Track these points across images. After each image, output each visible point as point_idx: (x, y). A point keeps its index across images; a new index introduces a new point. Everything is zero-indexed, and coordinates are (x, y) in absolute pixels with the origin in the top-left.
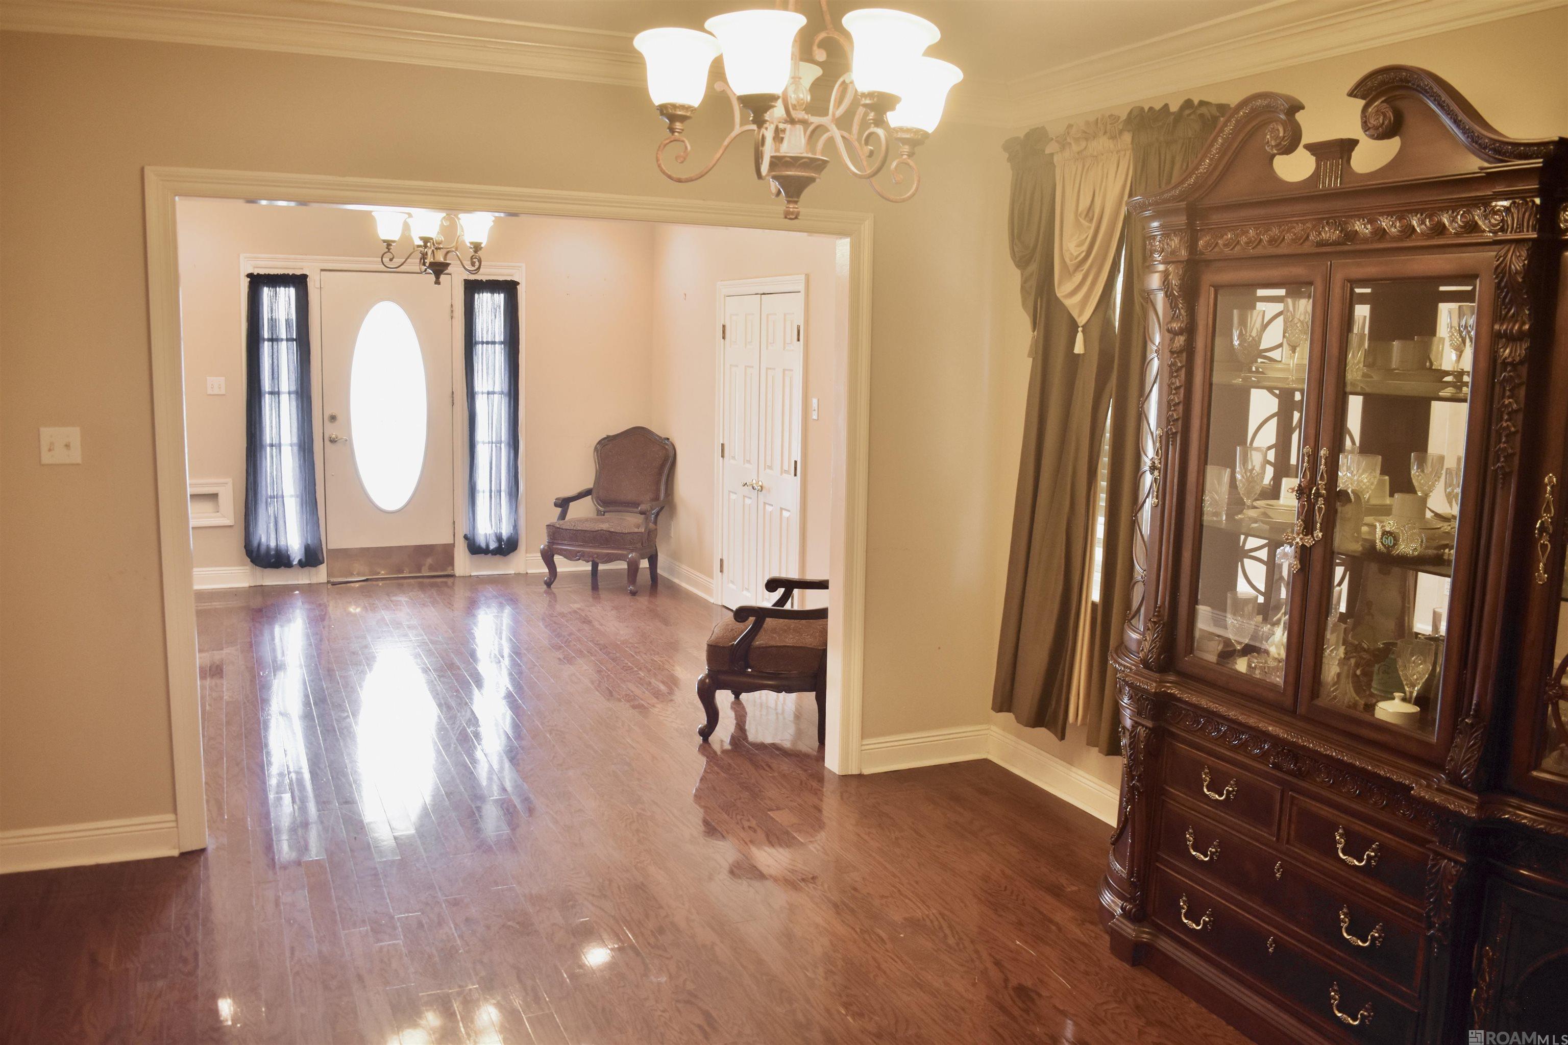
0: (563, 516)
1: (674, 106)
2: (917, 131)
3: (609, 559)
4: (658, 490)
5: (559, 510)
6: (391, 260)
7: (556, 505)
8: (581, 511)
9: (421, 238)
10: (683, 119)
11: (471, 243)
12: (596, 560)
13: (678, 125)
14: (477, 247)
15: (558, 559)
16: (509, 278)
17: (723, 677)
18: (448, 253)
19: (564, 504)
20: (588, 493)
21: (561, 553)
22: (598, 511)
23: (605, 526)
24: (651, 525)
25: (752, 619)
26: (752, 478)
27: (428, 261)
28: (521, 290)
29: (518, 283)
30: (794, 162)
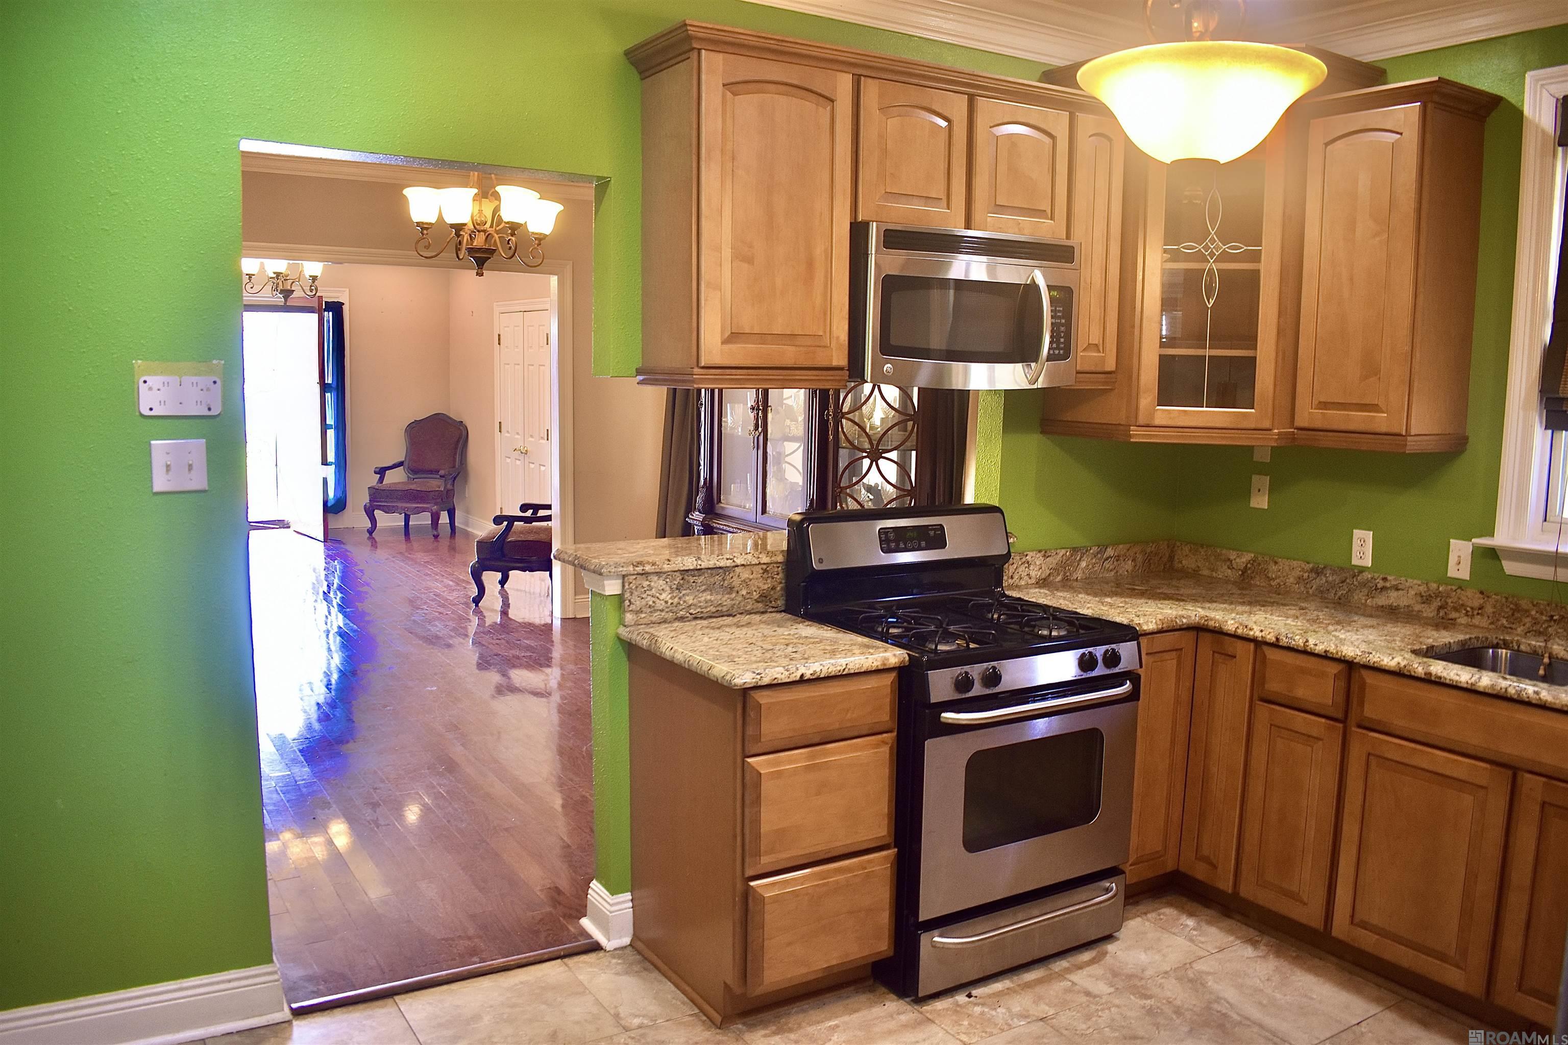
0: (381, 480)
1: (422, 223)
2: (541, 234)
3: (418, 511)
4: (454, 461)
5: (379, 476)
6: (252, 288)
7: (376, 473)
8: (395, 477)
9: (274, 273)
10: (427, 229)
11: (310, 276)
12: (407, 513)
13: (425, 232)
14: (314, 278)
15: (377, 513)
16: (336, 300)
17: (487, 563)
18: (293, 282)
19: (382, 472)
20: (401, 464)
21: (379, 508)
22: (408, 477)
23: (413, 487)
24: (449, 487)
25: (505, 523)
26: (519, 445)
27: (280, 287)
28: (346, 309)
29: (343, 304)
30: (479, 250)
